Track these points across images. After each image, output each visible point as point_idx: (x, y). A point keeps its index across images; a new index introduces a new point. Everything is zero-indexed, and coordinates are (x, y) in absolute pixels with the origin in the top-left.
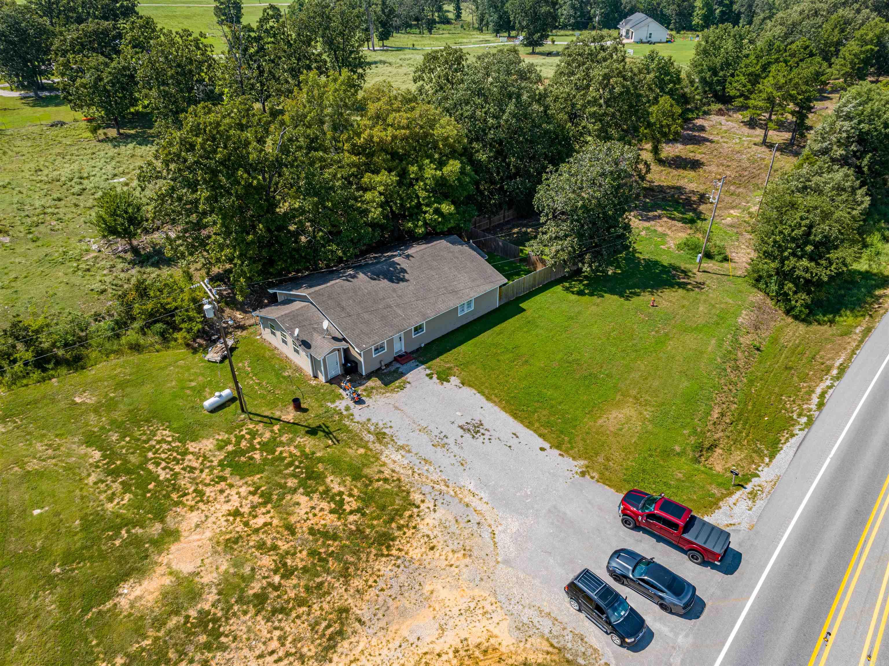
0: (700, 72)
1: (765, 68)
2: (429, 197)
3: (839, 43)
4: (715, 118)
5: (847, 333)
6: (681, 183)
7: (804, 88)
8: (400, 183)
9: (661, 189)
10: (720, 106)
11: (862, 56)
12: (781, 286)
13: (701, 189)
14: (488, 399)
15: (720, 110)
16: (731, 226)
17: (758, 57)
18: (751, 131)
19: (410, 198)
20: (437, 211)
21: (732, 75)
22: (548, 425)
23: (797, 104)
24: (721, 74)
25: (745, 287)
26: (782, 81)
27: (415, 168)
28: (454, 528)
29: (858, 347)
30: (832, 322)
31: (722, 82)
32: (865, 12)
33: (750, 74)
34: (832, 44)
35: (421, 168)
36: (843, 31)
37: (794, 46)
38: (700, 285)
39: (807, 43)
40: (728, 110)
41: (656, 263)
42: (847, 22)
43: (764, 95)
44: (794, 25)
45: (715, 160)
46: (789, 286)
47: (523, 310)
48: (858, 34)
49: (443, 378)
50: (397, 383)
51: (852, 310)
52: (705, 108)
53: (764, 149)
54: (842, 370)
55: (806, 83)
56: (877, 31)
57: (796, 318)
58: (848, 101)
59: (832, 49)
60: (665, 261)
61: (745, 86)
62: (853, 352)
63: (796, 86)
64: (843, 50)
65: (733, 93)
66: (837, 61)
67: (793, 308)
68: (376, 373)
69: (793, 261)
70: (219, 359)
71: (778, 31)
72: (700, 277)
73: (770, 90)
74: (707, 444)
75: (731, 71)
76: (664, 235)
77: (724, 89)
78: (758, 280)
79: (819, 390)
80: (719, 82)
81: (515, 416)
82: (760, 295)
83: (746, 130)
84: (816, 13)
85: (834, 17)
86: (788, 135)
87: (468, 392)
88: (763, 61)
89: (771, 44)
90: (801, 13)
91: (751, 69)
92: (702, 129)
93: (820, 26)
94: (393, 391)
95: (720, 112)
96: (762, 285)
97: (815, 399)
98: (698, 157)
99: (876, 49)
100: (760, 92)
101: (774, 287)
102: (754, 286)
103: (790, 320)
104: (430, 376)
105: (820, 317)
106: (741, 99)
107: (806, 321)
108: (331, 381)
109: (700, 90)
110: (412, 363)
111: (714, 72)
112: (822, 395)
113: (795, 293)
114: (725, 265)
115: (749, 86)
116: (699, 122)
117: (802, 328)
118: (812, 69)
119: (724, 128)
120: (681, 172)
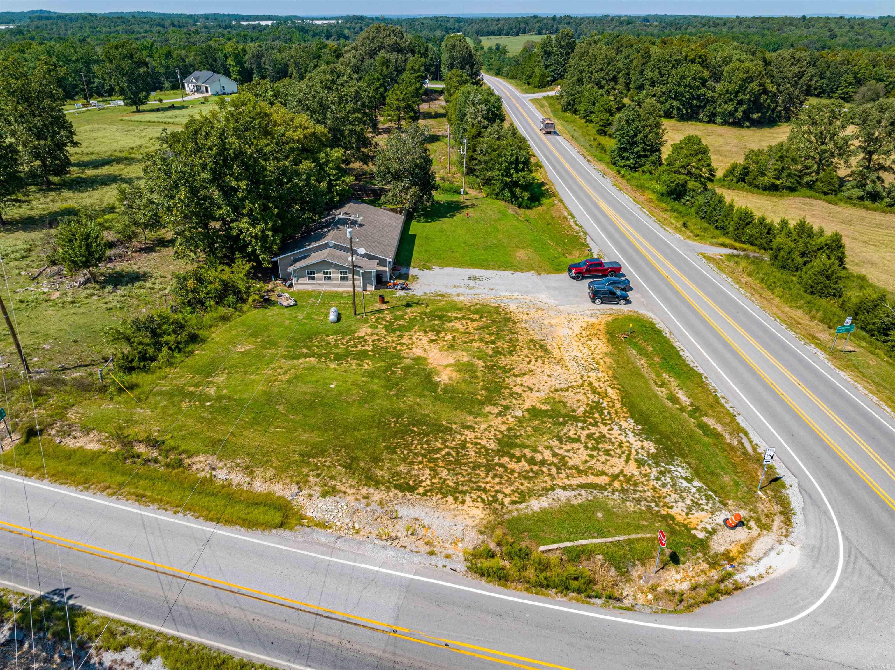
5: (553, 204)
25: (493, 200)
30: (540, 204)
38: (473, 205)
49: (428, 268)
51: (544, 197)
54: (570, 215)
57: (525, 208)
62: (566, 209)
67: (522, 203)
69: (516, 175)
72: (467, 202)
78: (497, 194)
79: (572, 224)
82: (503, 202)
87: (449, 269)
102: (496, 199)
103: (523, 210)
104: (421, 270)
105: (534, 204)
107: (529, 208)
108: (377, 289)
110: (403, 269)
117: (532, 211)
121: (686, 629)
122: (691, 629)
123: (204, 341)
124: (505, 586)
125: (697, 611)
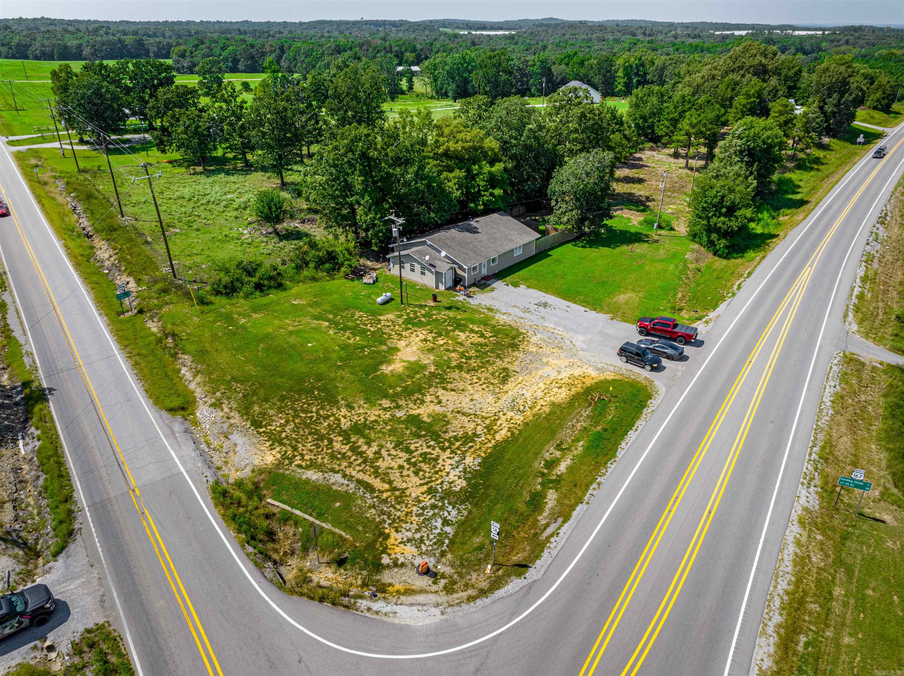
0: (635, 119)
1: (682, 115)
2: (486, 185)
3: (732, 98)
4: (648, 153)
5: (753, 259)
6: (633, 191)
7: (710, 126)
8: (466, 178)
9: (619, 194)
10: (651, 144)
11: (748, 106)
12: (709, 237)
13: (647, 194)
14: (546, 293)
15: (652, 147)
16: (672, 213)
17: (676, 107)
18: (676, 160)
19: (474, 187)
20: (492, 194)
21: (659, 121)
22: (584, 302)
23: (706, 139)
24: (650, 121)
25: (687, 242)
26: (695, 121)
27: (477, 167)
28: (549, 340)
29: (758, 264)
30: (742, 257)
31: (651, 127)
32: (748, 76)
33: (672, 119)
34: (727, 99)
35: (481, 167)
36: (733, 89)
37: (699, 101)
38: (657, 241)
39: (709, 98)
40: (658, 147)
41: (627, 232)
42: (736, 84)
43: (683, 132)
44: (698, 86)
45: (654, 178)
46: (714, 236)
47: (550, 255)
48: (743, 91)
49: (516, 285)
50: (488, 288)
51: (754, 250)
52: (641, 146)
53: (686, 171)
54: (750, 274)
55: (711, 123)
56: (757, 88)
57: (720, 256)
58: (739, 128)
59: (728, 103)
60: (633, 230)
61: (668, 128)
62: (756, 267)
63: (705, 125)
64: (735, 103)
65: (660, 133)
66: (731, 110)
67: (718, 251)
68: (474, 285)
69: (715, 219)
70: (372, 282)
71: (687, 91)
72: (656, 238)
73: (687, 128)
74: (677, 308)
75: (657, 119)
76: (629, 219)
77: (653, 131)
78: (695, 236)
79: (737, 283)
80: (649, 127)
81: (565, 299)
82: (697, 246)
83: (672, 160)
84: (713, 78)
85: (726, 79)
86: (703, 163)
87: (531, 291)
88: (680, 109)
89: (683, 97)
90: (702, 78)
91: (671, 116)
92: (640, 159)
93: (717, 87)
94: (487, 292)
95: (651, 149)
96: (697, 239)
97: (735, 287)
98: (641, 176)
99: (758, 100)
100: (680, 130)
101: (705, 239)
102: (692, 241)
103: (717, 258)
104: (507, 285)
105: (735, 255)
106: (667, 138)
107: (726, 258)
108: (448, 289)
109: (635, 133)
110: (493, 280)
111: (644, 118)
112: (740, 285)
113: (718, 240)
114: (672, 232)
115: (672, 128)
116: (637, 155)
117: (725, 262)
118: (714, 113)
119: (657, 159)
120: (631, 185)
121: (267, 599)
122: (271, 603)
123: (285, 289)
124: (216, 505)
125: (295, 597)
